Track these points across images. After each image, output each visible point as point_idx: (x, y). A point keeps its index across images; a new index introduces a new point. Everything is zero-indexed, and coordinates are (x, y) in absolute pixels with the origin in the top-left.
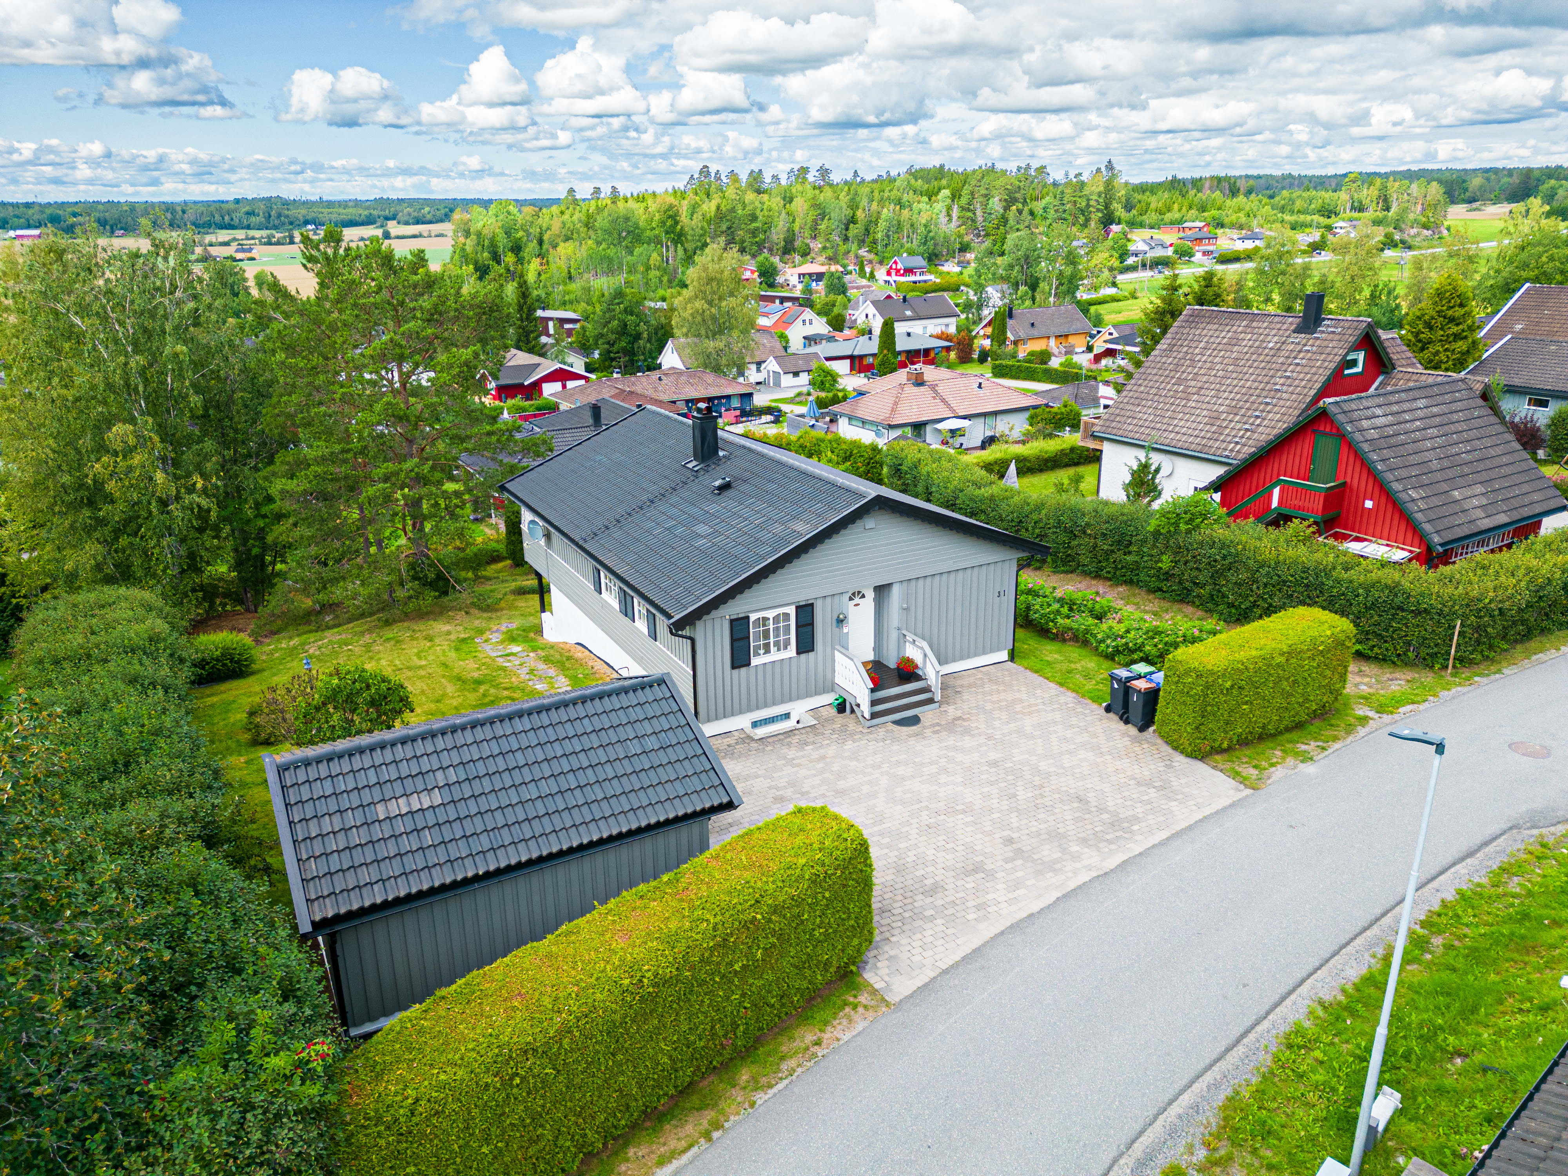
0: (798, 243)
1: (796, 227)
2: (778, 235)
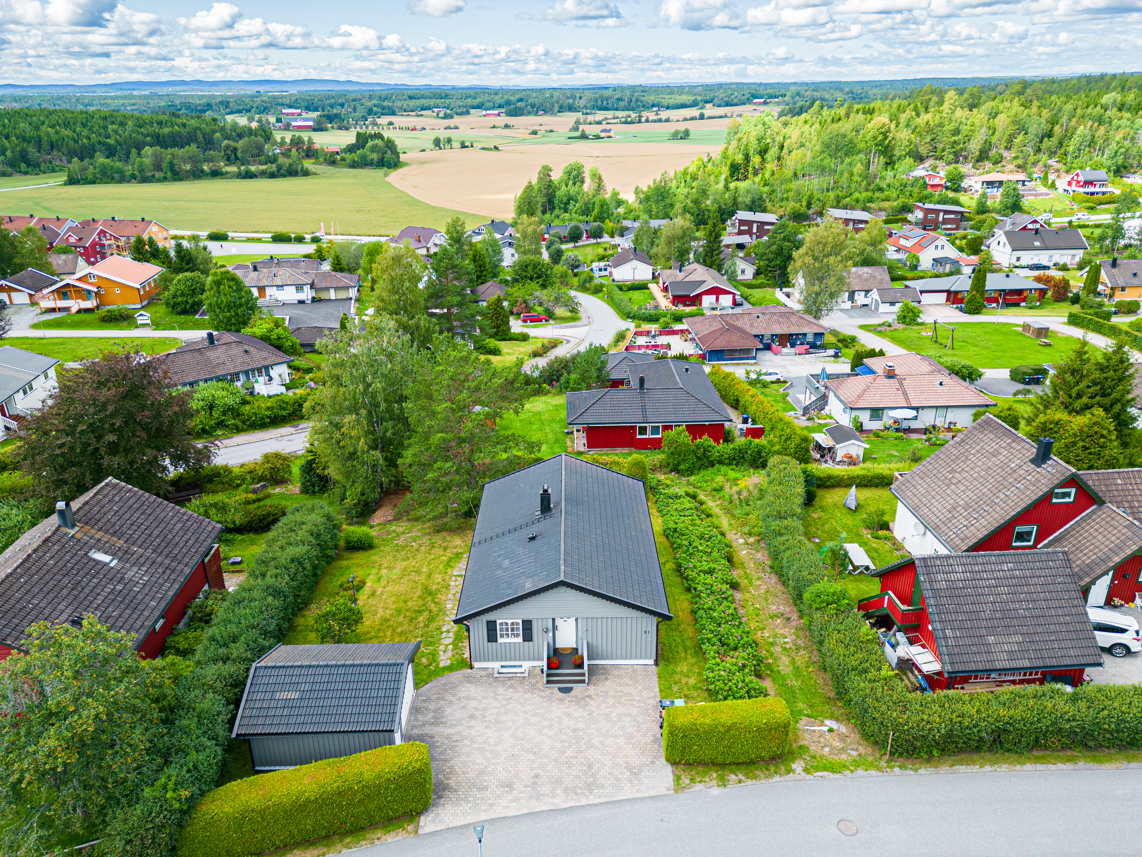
0: (993, 153)
1: (994, 139)
2: (974, 147)
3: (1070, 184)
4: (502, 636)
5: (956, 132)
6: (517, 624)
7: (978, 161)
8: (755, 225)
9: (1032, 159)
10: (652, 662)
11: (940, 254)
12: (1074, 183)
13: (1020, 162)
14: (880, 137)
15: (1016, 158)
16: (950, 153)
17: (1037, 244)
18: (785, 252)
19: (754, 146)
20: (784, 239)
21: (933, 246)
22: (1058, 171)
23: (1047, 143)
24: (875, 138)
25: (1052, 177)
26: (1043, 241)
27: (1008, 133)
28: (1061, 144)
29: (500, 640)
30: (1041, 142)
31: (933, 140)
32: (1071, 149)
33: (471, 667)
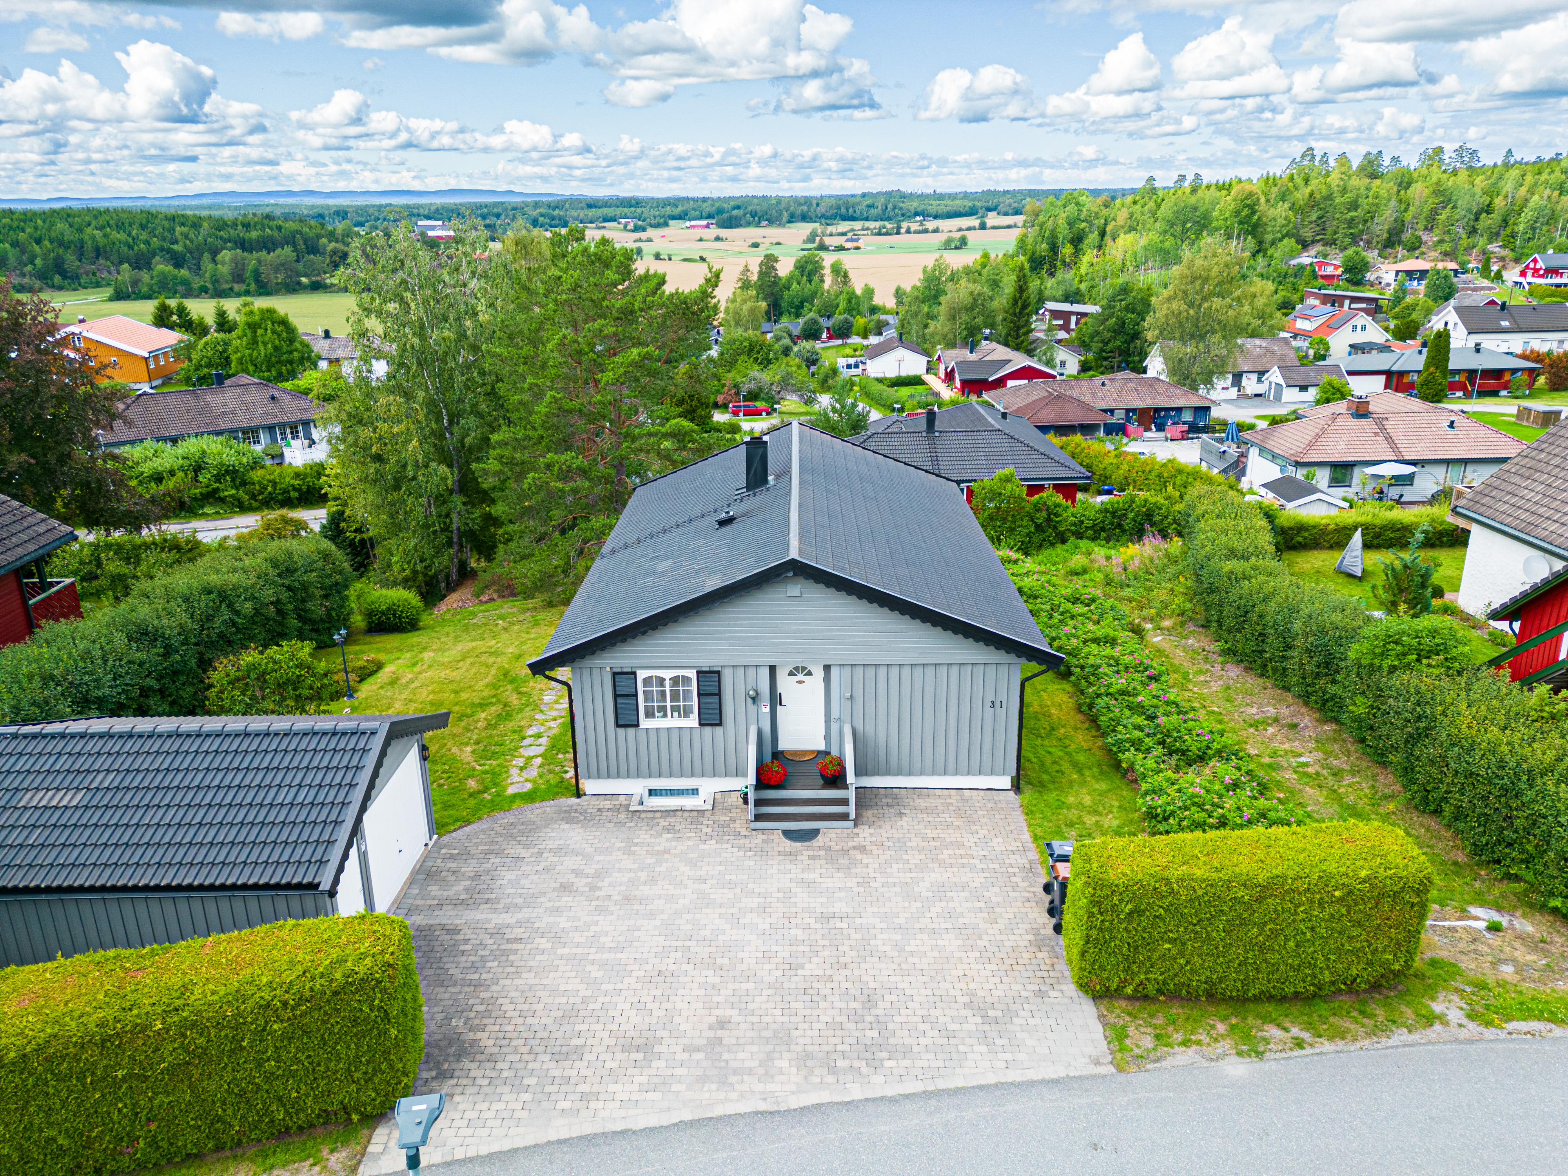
0: (1406, 236)
1: (1408, 217)
2: (1381, 226)
3: (1523, 274)
4: (649, 714)
5: (1354, 205)
6: (687, 680)
7: (1386, 247)
8: (1073, 319)
9: (1464, 242)
10: (1005, 782)
11: (1360, 338)
12: (1529, 273)
13: (1446, 247)
14: (1246, 212)
15: (1441, 241)
16: (1346, 235)
17: (1505, 324)
18: (1129, 327)
19: (1063, 230)
20: (1127, 309)
21: (1349, 327)
22: (1502, 259)
23: (1485, 221)
24: (1237, 213)
25: (1495, 268)
26: (1513, 320)
27: (1427, 208)
28: (1505, 222)
29: (645, 723)
30: (1477, 219)
31: (1319, 218)
32: (1521, 227)
33: (579, 794)
